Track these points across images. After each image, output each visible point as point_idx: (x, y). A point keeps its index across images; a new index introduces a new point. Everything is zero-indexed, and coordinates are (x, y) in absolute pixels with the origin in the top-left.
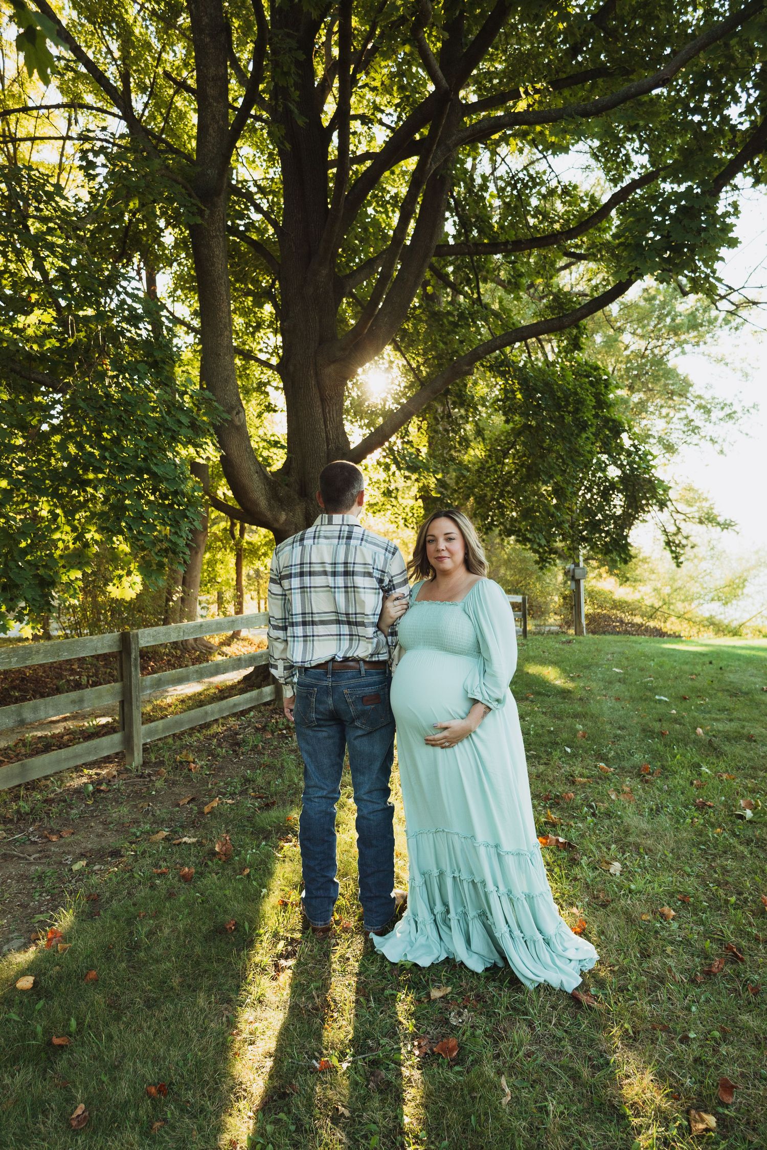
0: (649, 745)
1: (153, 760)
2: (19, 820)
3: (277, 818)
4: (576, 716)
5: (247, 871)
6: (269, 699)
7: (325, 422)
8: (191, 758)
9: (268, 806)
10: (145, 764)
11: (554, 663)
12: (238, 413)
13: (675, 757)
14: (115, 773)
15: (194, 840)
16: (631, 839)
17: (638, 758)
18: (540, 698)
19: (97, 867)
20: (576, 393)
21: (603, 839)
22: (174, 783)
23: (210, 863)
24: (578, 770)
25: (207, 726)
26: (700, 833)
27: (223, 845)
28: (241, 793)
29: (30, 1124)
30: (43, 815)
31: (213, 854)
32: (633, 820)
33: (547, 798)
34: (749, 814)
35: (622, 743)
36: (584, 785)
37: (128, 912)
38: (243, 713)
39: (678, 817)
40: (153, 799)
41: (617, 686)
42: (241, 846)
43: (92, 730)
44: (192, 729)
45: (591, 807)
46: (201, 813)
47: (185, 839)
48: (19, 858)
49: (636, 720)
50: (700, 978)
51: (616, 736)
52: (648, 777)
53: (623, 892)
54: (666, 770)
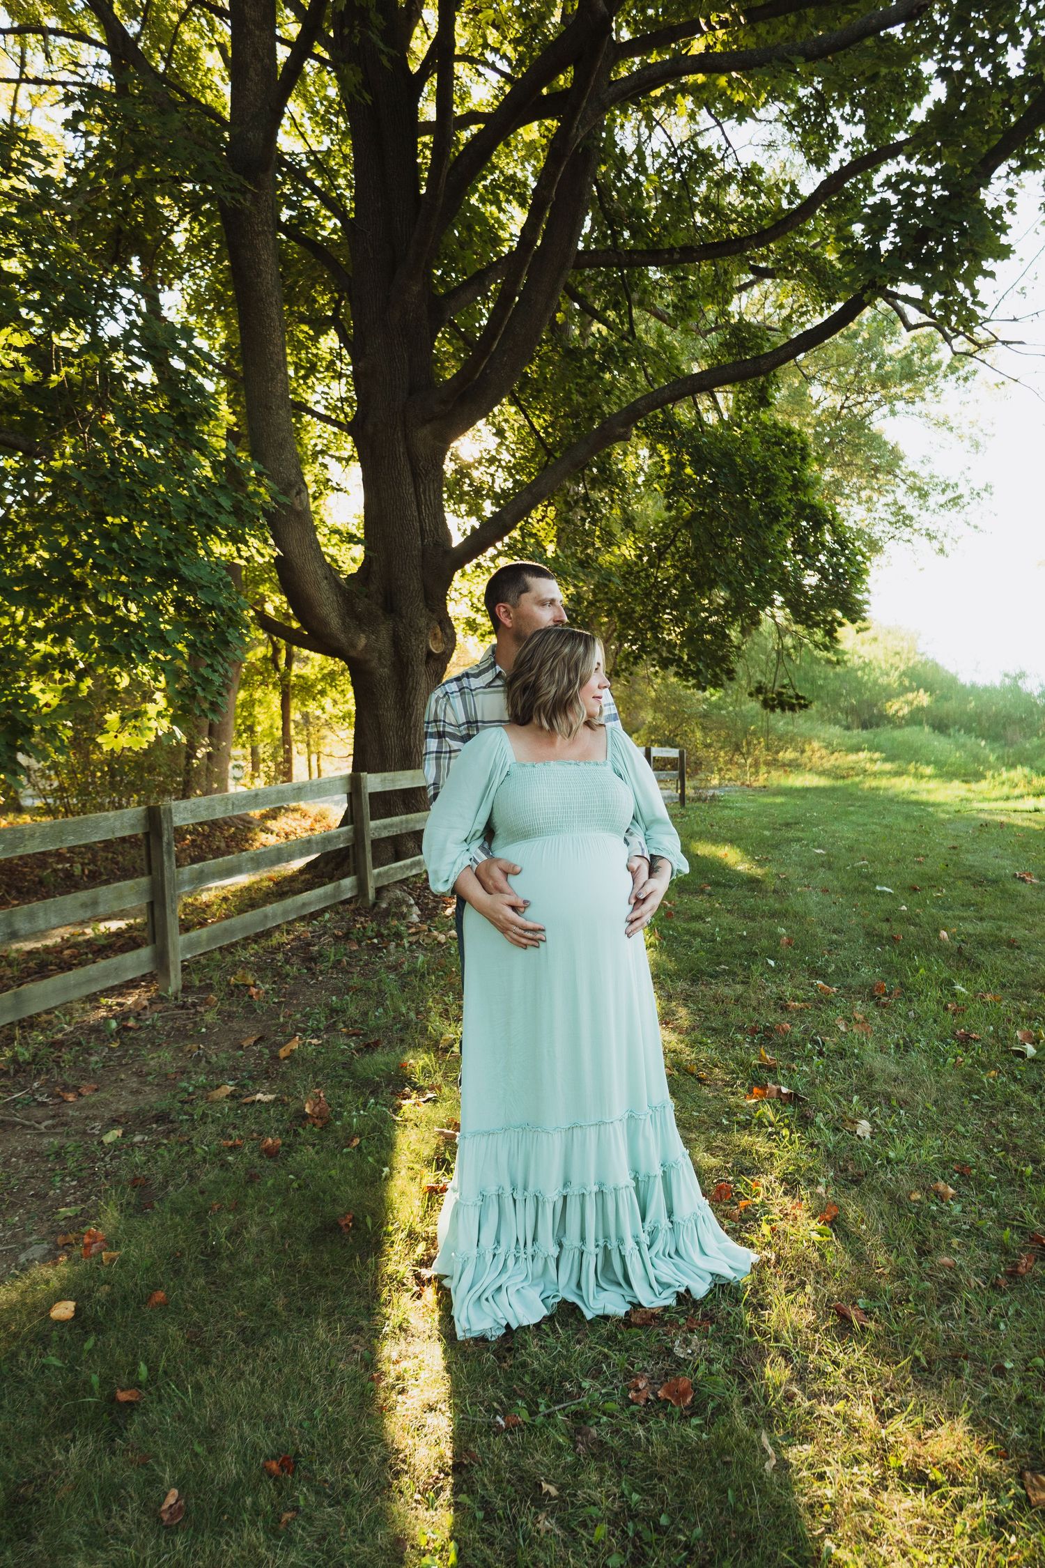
0: (878, 955)
1: (197, 983)
2: (17, 1072)
3: (386, 1064)
4: (773, 914)
5: (357, 1141)
6: (349, 895)
7: (419, 506)
8: (250, 981)
9: (370, 1048)
10: (186, 989)
11: (732, 842)
12: (298, 493)
13: (917, 971)
14: (146, 1003)
15: (271, 1097)
16: (877, 1087)
17: (866, 973)
18: (721, 890)
19: (138, 1138)
20: (766, 468)
21: (840, 1086)
22: (231, 1016)
23: (300, 1130)
24: (788, 991)
25: (267, 934)
26: (968, 1078)
27: (316, 1105)
28: (328, 1029)
29: (102, 1520)
30: (51, 1065)
31: (302, 1117)
32: (877, 1062)
33: (754, 1031)
34: (1030, 1050)
35: (842, 952)
36: (800, 1012)
37: (194, 1203)
38: (314, 916)
39: (936, 1056)
40: (204, 1038)
41: (822, 873)
42: (340, 1106)
43: (103, 942)
44: (246, 939)
45: (816, 1042)
46: (276, 1058)
47: (259, 1096)
48: (24, 1126)
49: (854, 920)
50: (1003, 1281)
51: (831, 943)
53: (878, 1162)
54: (907, 989)
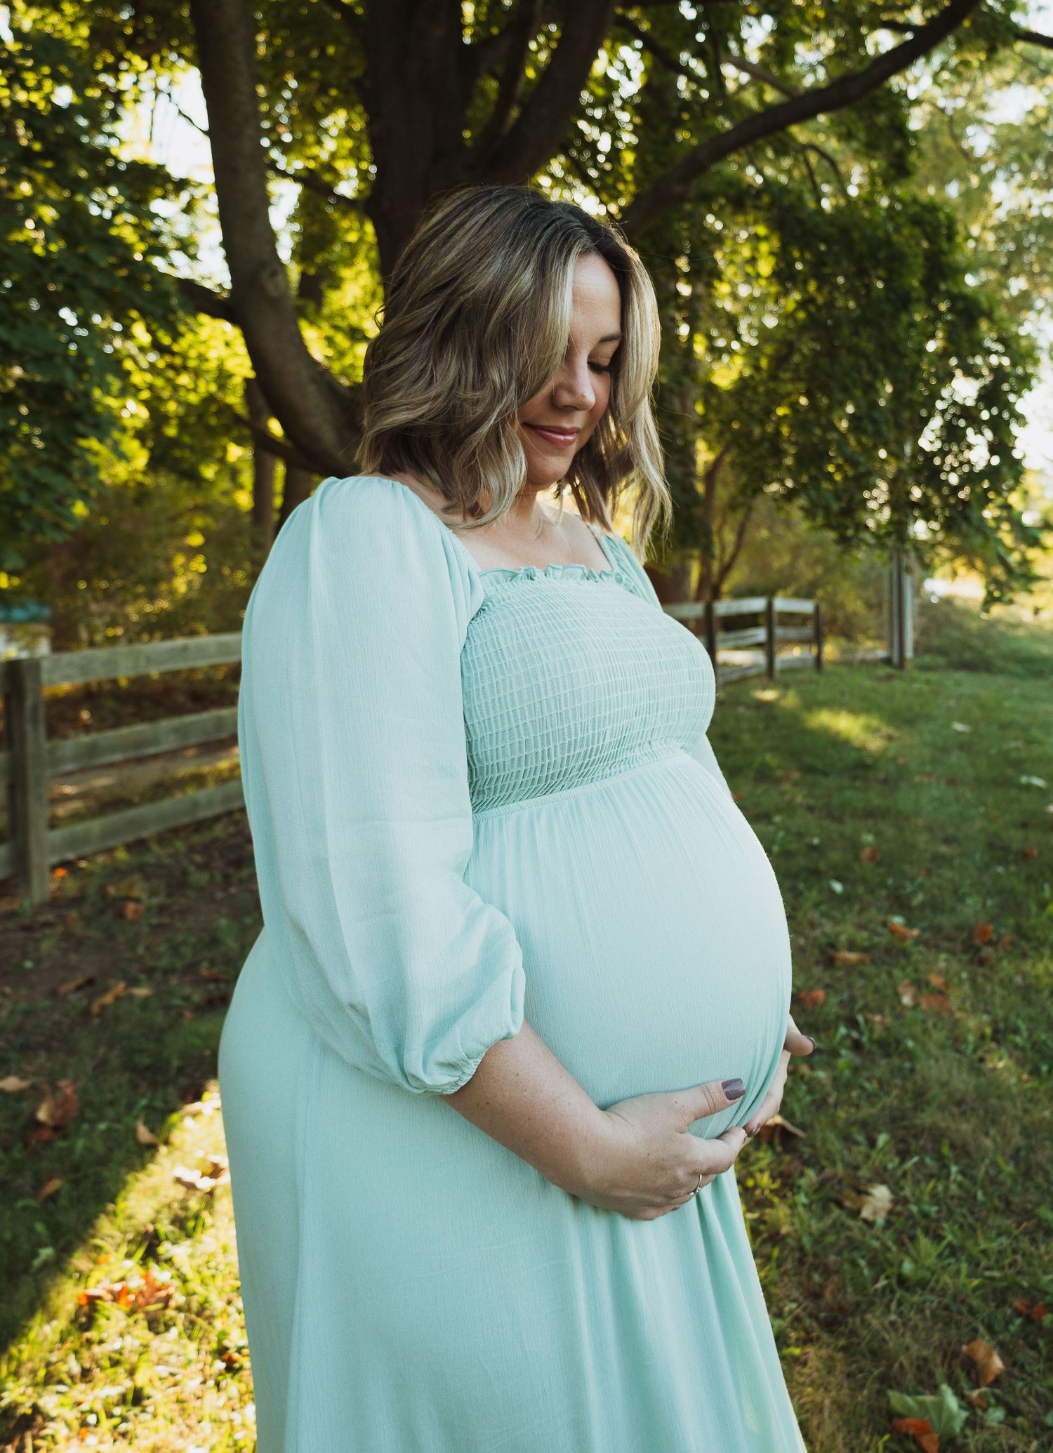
0: (996, 879)
8: (137, 892)
13: (1045, 906)
16: (924, 1117)
17: (972, 908)
24: (846, 932)
27: (58, 1105)
35: (947, 873)
36: (850, 968)
45: (855, 1025)
46: (86, 1014)
49: (979, 824)
51: (934, 858)
52: (987, 952)
53: (882, 1283)
54: (1025, 937)
